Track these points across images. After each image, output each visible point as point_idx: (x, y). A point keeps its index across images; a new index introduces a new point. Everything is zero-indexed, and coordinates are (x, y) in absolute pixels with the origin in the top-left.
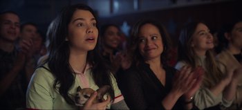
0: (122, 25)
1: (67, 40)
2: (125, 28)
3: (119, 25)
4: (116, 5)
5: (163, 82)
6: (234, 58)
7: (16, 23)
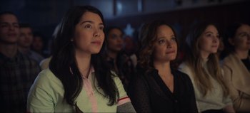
0: (125, 27)
1: (72, 40)
2: (129, 31)
3: (122, 28)
4: (120, 6)
5: (171, 88)
6: (241, 63)
7: (14, 24)
